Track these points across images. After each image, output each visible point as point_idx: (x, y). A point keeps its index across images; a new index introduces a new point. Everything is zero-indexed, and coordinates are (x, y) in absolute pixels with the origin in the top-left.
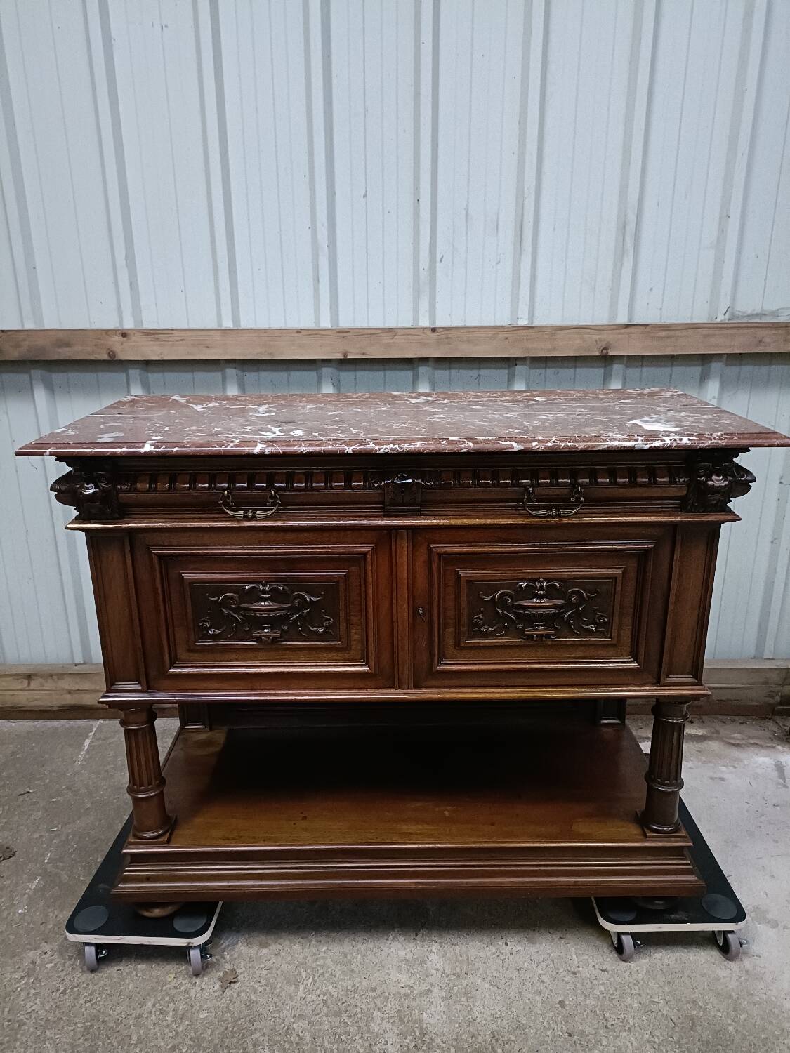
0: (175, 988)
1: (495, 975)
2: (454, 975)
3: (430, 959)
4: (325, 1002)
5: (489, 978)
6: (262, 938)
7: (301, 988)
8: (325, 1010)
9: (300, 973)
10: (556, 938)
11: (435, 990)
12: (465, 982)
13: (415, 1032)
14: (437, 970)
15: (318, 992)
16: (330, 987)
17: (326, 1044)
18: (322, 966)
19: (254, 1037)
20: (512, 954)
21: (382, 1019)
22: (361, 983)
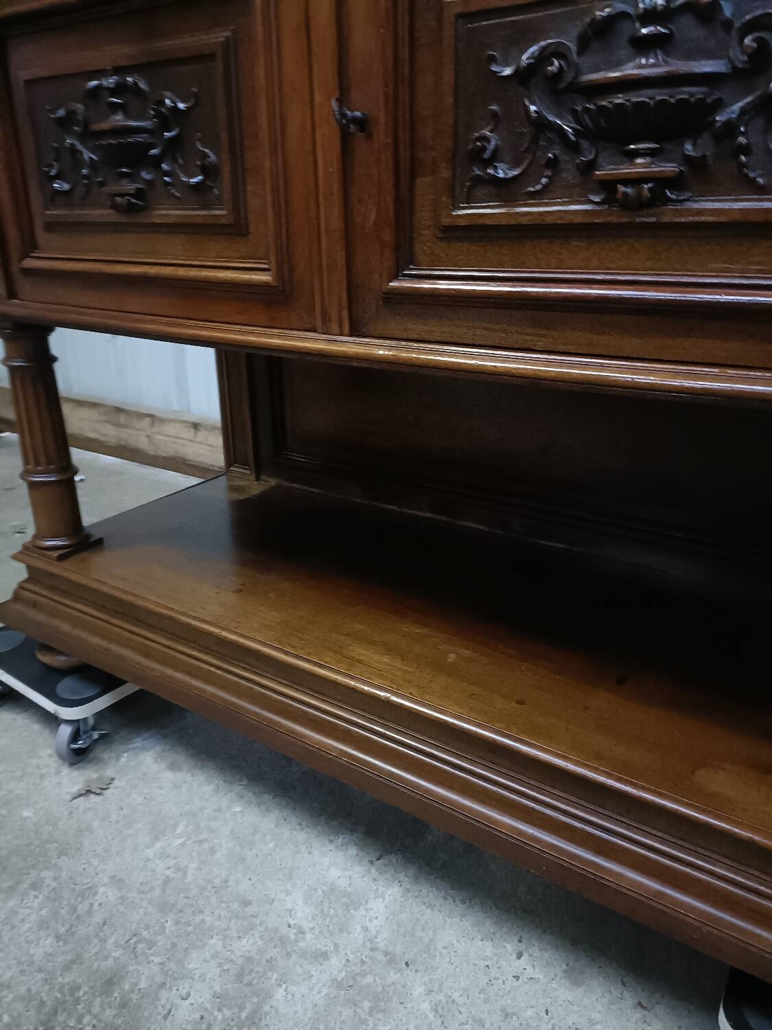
0: (38, 767)
1: (456, 996)
2: (386, 953)
3: (369, 906)
4: (167, 881)
5: (441, 997)
6: (181, 757)
7: (158, 845)
8: (157, 892)
9: (176, 826)
10: (629, 999)
11: (334, 961)
12: (393, 976)
13: (241, 1008)
14: (366, 929)
15: (172, 862)
16: (193, 866)
17: (111, 941)
18: (212, 831)
19: (45, 874)
20: (517, 978)
21: (216, 955)
22: (238, 882)
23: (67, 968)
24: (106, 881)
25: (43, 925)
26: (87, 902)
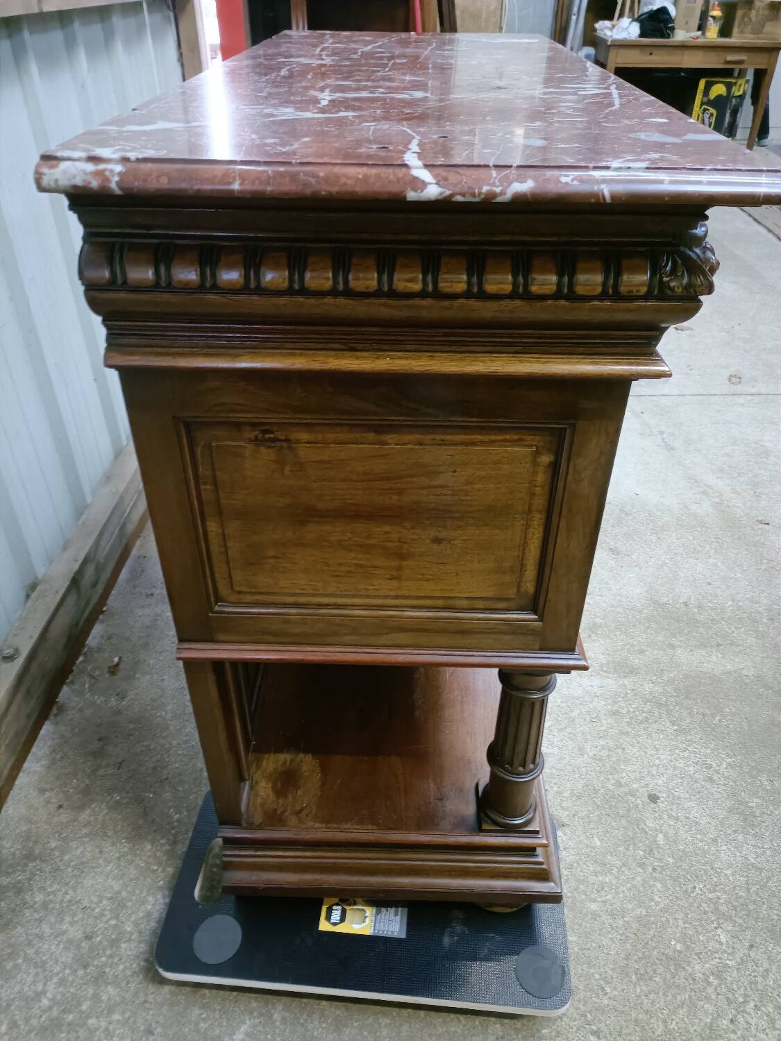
23: (627, 734)
24: (586, 756)
25: (627, 761)
26: (601, 754)
